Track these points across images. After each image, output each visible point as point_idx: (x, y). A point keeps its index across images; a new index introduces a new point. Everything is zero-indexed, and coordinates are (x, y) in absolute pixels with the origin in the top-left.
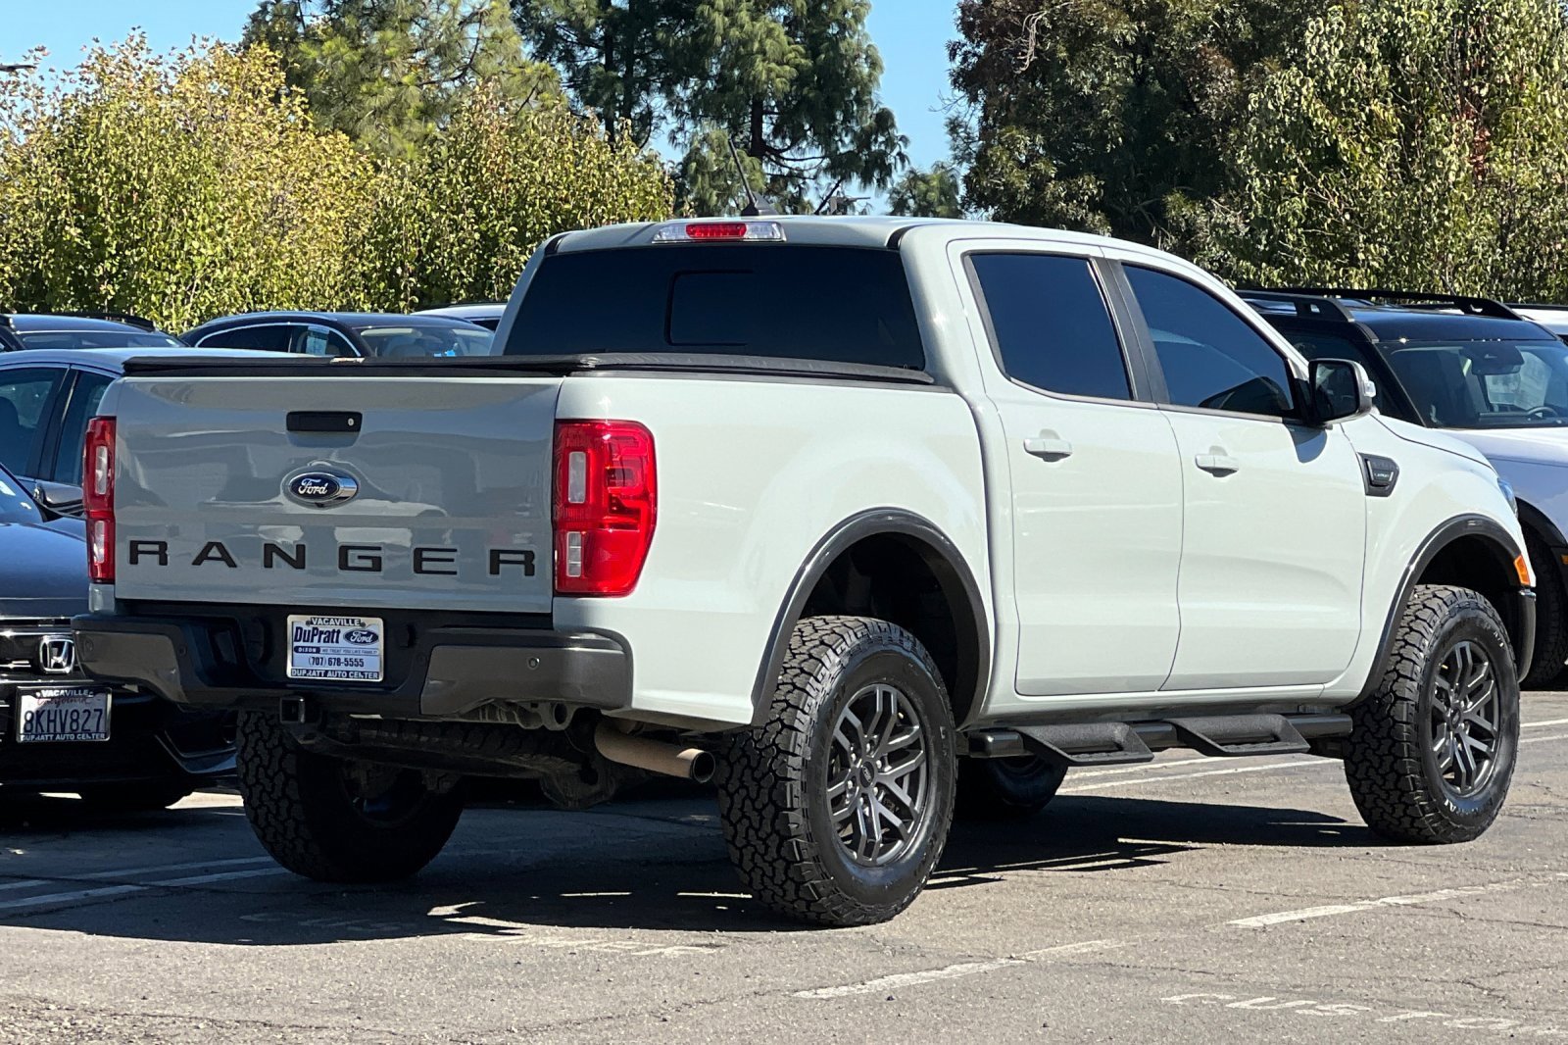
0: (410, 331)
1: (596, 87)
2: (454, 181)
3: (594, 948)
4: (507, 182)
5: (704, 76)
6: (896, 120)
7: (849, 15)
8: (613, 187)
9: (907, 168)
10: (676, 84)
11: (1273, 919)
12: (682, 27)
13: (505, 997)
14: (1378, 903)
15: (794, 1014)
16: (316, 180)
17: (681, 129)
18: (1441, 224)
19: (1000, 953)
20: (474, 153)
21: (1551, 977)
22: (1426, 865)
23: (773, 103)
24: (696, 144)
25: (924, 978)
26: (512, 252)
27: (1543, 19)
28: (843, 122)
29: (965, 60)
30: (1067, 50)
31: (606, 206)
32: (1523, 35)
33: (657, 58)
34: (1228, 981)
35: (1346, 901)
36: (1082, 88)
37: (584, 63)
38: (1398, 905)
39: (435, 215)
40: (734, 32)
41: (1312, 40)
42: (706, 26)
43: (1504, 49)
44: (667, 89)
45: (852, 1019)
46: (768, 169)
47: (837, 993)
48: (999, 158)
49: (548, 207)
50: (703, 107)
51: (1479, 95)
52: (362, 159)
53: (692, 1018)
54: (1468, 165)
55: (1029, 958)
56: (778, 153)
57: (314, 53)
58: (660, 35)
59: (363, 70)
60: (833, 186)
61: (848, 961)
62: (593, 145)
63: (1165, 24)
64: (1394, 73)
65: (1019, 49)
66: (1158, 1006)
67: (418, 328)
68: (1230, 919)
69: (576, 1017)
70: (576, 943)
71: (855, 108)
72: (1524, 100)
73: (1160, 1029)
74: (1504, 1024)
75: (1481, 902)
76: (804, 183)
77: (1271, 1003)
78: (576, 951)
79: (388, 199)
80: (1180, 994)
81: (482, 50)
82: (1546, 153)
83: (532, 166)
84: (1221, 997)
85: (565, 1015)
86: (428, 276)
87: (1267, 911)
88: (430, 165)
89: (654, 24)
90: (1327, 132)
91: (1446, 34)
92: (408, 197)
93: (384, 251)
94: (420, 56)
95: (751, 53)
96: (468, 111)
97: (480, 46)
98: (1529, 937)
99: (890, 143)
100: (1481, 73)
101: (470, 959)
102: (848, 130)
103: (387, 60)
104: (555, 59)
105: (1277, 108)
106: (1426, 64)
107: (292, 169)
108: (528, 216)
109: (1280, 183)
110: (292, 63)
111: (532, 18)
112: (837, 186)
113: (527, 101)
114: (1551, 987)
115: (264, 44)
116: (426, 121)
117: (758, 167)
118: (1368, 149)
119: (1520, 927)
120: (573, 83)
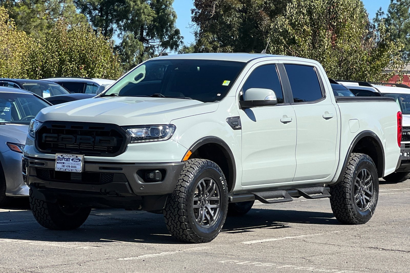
0: (36, 84)
1: (98, 22)
2: (52, 44)
3: (65, 247)
4: (67, 45)
5: (128, 19)
6: (180, 32)
7: (168, 3)
8: (96, 47)
9: (183, 45)
10: (120, 21)
11: (254, 242)
12: (122, 5)
13: (37, 259)
14: (284, 238)
15: (116, 264)
16: (17, 45)
17: (121, 34)
18: (323, 60)
19: (177, 249)
20: (58, 37)
21: (326, 257)
22: (299, 229)
23: (146, 27)
24: (125, 37)
25: (154, 255)
26: (68, 64)
27: (351, 4)
28: (166, 32)
29: (196, 14)
30: (223, 11)
31: (94, 52)
32: (346, 9)
33: (115, 14)
34: (238, 258)
35: (275, 237)
36: (227, 22)
37: (95, 15)
38: (289, 239)
39: (47, 54)
40: (136, 7)
41: (288, 9)
42: (128, 5)
43: (341, 12)
44: (117, 22)
45: (132, 265)
46: (145, 45)
47: (130, 259)
48: (204, 41)
49: (78, 52)
50: (127, 27)
51: (334, 25)
52: (29, 39)
53: (88, 265)
54: (330, 44)
55: (184, 251)
56: (147, 40)
57: (18, 10)
58: (116, 7)
59: (31, 15)
60: (163, 50)
61: (134, 251)
62: (91, 35)
63: (250, 5)
64: (311, 19)
65: (211, 11)
66: (218, 264)
67: (39, 84)
68: (242, 242)
69: (56, 264)
70: (60, 245)
71: (169, 28)
72: (346, 26)
73: (217, 269)
74: (311, 269)
75: (312, 238)
76: (155, 49)
77: (248, 263)
78: (59, 247)
79: (34, 49)
80: (224, 260)
81: (65, 10)
82: (352, 41)
83: (74, 41)
84: (235, 261)
85: (53, 263)
86: (45, 70)
87: (253, 240)
88: (46, 40)
89: (114, 5)
90: (292, 34)
91: (325, 8)
92: (40, 49)
93: (33, 64)
94: (47, 11)
95: (140, 13)
96: (56, 25)
97: (64, 9)
98: (323, 247)
99: (179, 38)
100: (335, 19)
101: (30, 249)
102: (167, 35)
103: (38, 12)
104: (86, 14)
105: (278, 27)
106: (320, 16)
107: (10, 41)
108: (73, 54)
109: (279, 48)
110: (11, 12)
111: (80, 2)
112: (164, 50)
113: (77, 24)
114: (326, 259)
115: (3, 7)
116: (49, 30)
117: (142, 45)
118: (303, 39)
119: (322, 244)
120: (91, 20)
